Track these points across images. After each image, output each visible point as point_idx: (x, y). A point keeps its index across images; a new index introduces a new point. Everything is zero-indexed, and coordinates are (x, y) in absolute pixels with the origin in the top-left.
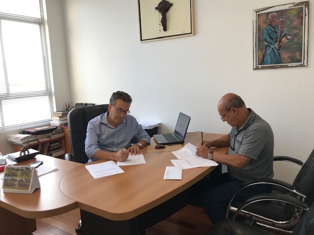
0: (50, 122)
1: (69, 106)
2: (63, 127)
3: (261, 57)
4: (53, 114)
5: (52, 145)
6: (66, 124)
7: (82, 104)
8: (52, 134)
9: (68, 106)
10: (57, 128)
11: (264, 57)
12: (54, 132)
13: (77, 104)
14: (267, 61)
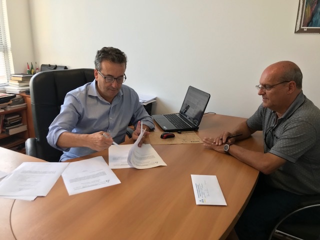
0: (6, 87)
1: (32, 68)
2: (24, 95)
3: (309, 15)
4: (10, 77)
5: (8, 119)
6: (28, 92)
7: (50, 66)
8: (9, 105)
9: (30, 67)
10: (15, 96)
11: (313, 15)
12: (11, 102)
13: (43, 65)
14: (317, 21)
